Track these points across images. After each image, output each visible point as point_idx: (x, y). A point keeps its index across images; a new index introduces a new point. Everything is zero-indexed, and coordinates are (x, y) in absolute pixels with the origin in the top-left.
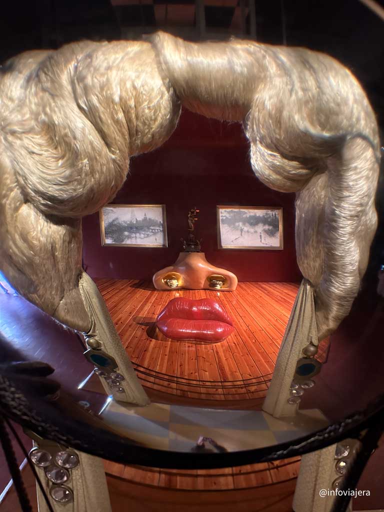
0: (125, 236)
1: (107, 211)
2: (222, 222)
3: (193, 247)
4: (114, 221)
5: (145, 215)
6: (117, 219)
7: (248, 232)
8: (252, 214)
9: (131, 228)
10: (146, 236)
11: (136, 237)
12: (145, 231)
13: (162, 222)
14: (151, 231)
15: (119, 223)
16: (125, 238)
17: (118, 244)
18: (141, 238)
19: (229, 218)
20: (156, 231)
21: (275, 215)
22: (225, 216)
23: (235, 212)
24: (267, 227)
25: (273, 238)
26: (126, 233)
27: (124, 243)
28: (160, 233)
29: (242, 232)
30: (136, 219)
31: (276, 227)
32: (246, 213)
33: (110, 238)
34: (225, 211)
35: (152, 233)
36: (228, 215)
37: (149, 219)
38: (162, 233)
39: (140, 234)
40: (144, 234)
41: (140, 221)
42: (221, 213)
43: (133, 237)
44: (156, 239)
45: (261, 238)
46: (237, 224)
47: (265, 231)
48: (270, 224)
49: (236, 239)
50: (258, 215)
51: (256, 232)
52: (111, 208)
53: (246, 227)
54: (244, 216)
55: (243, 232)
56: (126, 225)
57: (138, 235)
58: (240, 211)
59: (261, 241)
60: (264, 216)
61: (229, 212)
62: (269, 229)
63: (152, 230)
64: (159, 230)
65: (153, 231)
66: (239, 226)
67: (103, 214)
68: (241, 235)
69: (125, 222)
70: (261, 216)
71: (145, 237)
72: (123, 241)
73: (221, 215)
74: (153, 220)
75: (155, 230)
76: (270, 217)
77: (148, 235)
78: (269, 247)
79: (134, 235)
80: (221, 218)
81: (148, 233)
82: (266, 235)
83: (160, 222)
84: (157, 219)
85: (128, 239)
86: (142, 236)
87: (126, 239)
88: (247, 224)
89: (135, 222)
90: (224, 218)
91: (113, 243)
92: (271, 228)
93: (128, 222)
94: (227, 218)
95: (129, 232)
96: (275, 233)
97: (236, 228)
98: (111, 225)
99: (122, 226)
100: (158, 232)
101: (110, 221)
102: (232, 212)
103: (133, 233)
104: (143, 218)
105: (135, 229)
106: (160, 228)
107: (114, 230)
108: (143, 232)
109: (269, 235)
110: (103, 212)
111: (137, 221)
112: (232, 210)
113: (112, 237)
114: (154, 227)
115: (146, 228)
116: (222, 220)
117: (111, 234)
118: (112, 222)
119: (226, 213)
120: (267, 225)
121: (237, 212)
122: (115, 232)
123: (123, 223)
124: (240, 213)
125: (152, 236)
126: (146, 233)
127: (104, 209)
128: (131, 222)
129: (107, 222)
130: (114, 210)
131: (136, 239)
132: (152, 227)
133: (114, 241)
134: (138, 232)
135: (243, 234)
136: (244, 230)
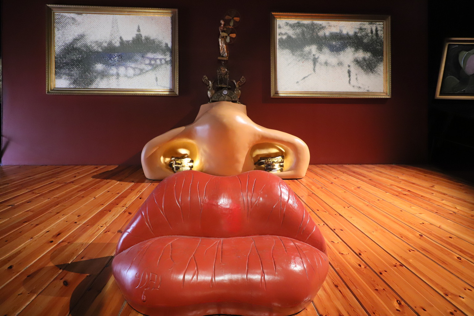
0: (97, 72)
1: (62, 20)
2: (280, 46)
3: (225, 92)
4: (76, 40)
5: (139, 30)
6: (82, 36)
7: (326, 63)
8: (335, 30)
9: (110, 57)
10: (138, 71)
11: (118, 75)
12: (136, 61)
13: (170, 45)
14: (147, 62)
15: (86, 46)
16: (96, 78)
17: (81, 88)
18: (129, 77)
19: (294, 37)
20: (158, 62)
21: (377, 31)
22: (286, 34)
23: (303, 25)
24: (361, 55)
25: (372, 76)
26: (99, 67)
27: (93, 86)
28: (163, 66)
29: (315, 64)
30: (121, 38)
31: (377, 53)
32: (323, 28)
33: (64, 77)
34: (287, 24)
35: (150, 67)
36: (291, 32)
37: (147, 39)
38: (169, 67)
39: (126, 68)
40: (134, 69)
41: (128, 42)
42: (280, 27)
43: (112, 75)
44: (157, 79)
45: (350, 76)
46: (307, 49)
47: (357, 62)
48: (366, 48)
49: (304, 78)
50: (345, 32)
51: (340, 64)
52: (72, 15)
53: (325, 54)
54: (321, 33)
55: (317, 64)
56: (100, 50)
57: (122, 70)
58: (313, 24)
59: (349, 82)
60: (356, 33)
61: (293, 26)
62: (364, 59)
63: (151, 59)
64: (163, 61)
65: (153, 62)
66: (310, 53)
67: (55, 25)
68: (314, 70)
69: (99, 44)
70: (351, 33)
71: (134, 75)
72: (91, 82)
73: (278, 31)
74: (153, 41)
75: (155, 60)
76: (367, 35)
77: (141, 70)
78: (363, 93)
79: (113, 70)
80: (278, 37)
81: (143, 66)
82: (360, 69)
83: (167, 44)
84: (160, 38)
85: (102, 79)
86: (131, 72)
87: (98, 79)
88: (326, 50)
89: (117, 44)
90: (284, 37)
91: (72, 86)
92: (368, 55)
93: (105, 45)
94: (289, 37)
95: (106, 63)
96: (375, 66)
97: (304, 57)
98: (70, 49)
99: (91, 52)
100: (161, 64)
101: (67, 42)
102: (299, 25)
103: (113, 65)
104: (134, 36)
105: (116, 58)
106: (164, 57)
107: (74, 60)
108: (133, 65)
109: (365, 70)
110: (54, 22)
111: (122, 42)
112: (298, 23)
113: (69, 75)
114: (155, 55)
115: (138, 57)
116: (279, 41)
117: (69, 69)
118: (71, 44)
119: (288, 27)
120: (361, 51)
121: (307, 26)
122: (77, 65)
123: (93, 45)
124: (312, 28)
125: (150, 72)
126: (139, 67)
127: (56, 17)
128: (110, 43)
129: (60, 44)
130: (78, 18)
131: (118, 78)
132: (150, 55)
133: (74, 83)
134: (122, 65)
135: (317, 68)
136: (319, 60)
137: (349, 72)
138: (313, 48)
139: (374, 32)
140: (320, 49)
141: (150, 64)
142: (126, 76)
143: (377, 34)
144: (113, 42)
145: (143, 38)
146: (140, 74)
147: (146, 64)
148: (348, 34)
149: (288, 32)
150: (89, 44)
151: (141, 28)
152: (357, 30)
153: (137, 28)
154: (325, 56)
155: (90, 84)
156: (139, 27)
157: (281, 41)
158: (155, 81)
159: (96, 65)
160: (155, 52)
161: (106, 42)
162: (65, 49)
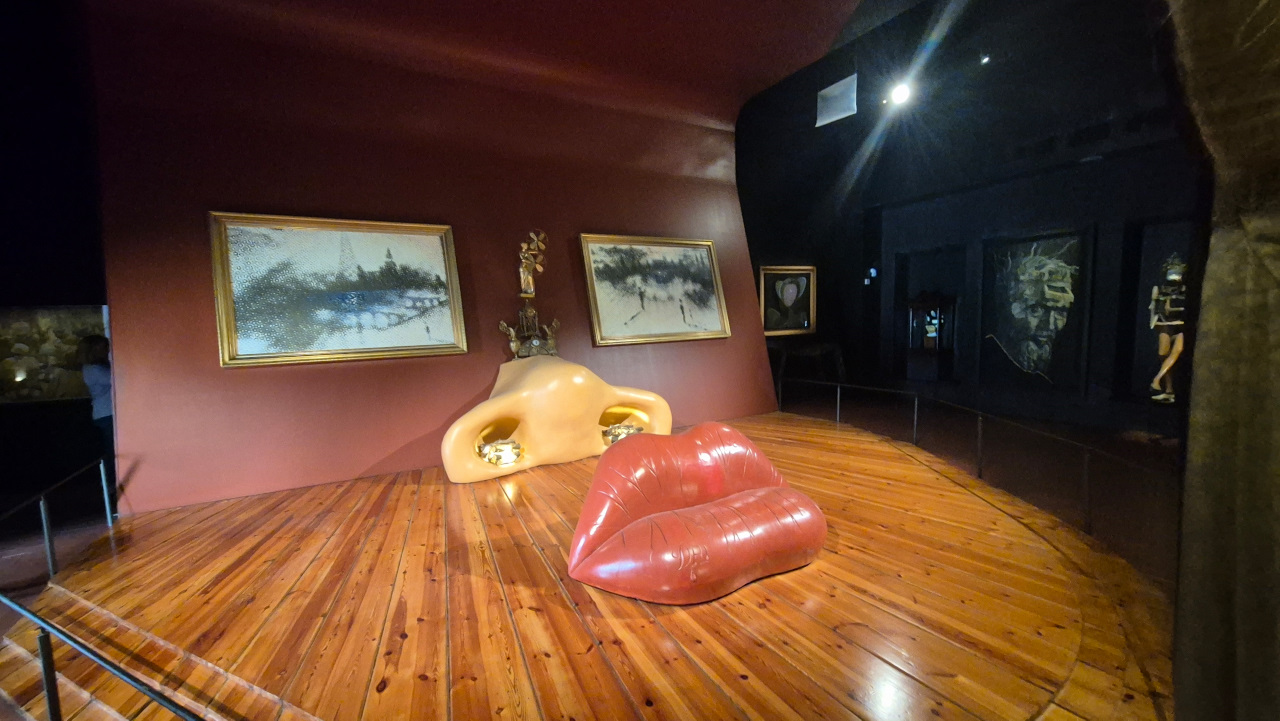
0: (320, 323)
1: (242, 238)
2: (597, 277)
3: (536, 342)
4: (273, 272)
5: (389, 255)
6: (285, 266)
7: (655, 298)
8: (658, 257)
9: (343, 298)
10: (394, 319)
11: (360, 326)
12: (390, 303)
13: (444, 277)
15: (295, 281)
16: (318, 333)
17: (291, 353)
18: (380, 329)
19: (612, 265)
20: (427, 303)
21: (702, 258)
22: (602, 261)
23: (620, 251)
24: (690, 287)
25: (707, 312)
26: (324, 314)
28: (437, 310)
29: (642, 299)
30: (359, 268)
31: (707, 285)
32: (644, 254)
33: (254, 335)
34: (602, 249)
35: (414, 313)
37: (405, 269)
38: (446, 312)
39: (374, 314)
40: (388, 315)
41: (372, 273)
42: (593, 253)
43: (350, 327)
44: (428, 328)
45: (683, 312)
46: (630, 280)
47: (687, 295)
48: (694, 279)
49: (633, 318)
50: (669, 260)
51: (671, 298)
52: (263, 230)
53: (651, 286)
54: (643, 261)
55: (645, 300)
56: (323, 287)
57: (366, 318)
58: (632, 250)
59: (685, 321)
60: (680, 261)
61: (609, 252)
62: (694, 292)
63: (415, 300)
64: (436, 303)
65: (418, 304)
66: (634, 285)
67: (230, 246)
68: (642, 307)
69: (321, 278)
70: (676, 261)
71: (390, 325)
73: (592, 258)
74: (416, 273)
75: (422, 300)
76: (692, 262)
77: (400, 317)
79: (352, 319)
80: (593, 266)
81: (402, 310)
82: (693, 304)
83: (438, 278)
84: (426, 267)
85: (331, 334)
86: (382, 320)
87: (324, 335)
88: (652, 281)
89: (354, 278)
90: (601, 266)
91: (272, 350)
92: (698, 287)
93: (333, 279)
94: (607, 266)
95: (334, 309)
96: (708, 300)
97: (629, 291)
98: (262, 288)
99: (307, 291)
100: (433, 307)
101: (257, 275)
102: (616, 251)
103: (350, 311)
104: (383, 265)
105: (355, 300)
106: (437, 296)
107: (274, 305)
108: (386, 310)
109: (698, 305)
110: (227, 242)
111: (362, 274)
112: (615, 248)
113: (264, 331)
114: (420, 292)
115: (392, 296)
116: (596, 271)
117: (263, 321)
118: (265, 278)
119: (603, 253)
120: (690, 282)
121: (626, 252)
122: (281, 313)
123: (309, 279)
124: (631, 254)
125: (416, 320)
126: (396, 312)
127: (231, 233)
128: (341, 276)
129: (243, 279)
130: (275, 235)
131: (360, 332)
132: (412, 293)
133: (276, 344)
134: (365, 311)
135: (645, 305)
136: (646, 294)
137: (682, 308)
138: (637, 279)
139: (699, 259)
140: (645, 280)
141: (414, 307)
142: (375, 327)
143: (703, 263)
144: (346, 274)
145: (398, 268)
146: (399, 323)
147: (408, 308)
148: (672, 262)
149: (604, 259)
150: (300, 278)
151: (392, 252)
152: (682, 258)
153: (385, 253)
154: (652, 289)
155: (309, 344)
156: (389, 251)
157: (598, 271)
158: (426, 333)
159: (318, 312)
160: (420, 289)
161: (333, 274)
162: (253, 287)
